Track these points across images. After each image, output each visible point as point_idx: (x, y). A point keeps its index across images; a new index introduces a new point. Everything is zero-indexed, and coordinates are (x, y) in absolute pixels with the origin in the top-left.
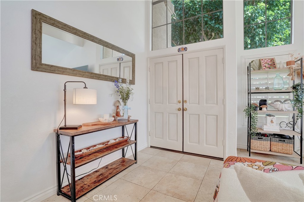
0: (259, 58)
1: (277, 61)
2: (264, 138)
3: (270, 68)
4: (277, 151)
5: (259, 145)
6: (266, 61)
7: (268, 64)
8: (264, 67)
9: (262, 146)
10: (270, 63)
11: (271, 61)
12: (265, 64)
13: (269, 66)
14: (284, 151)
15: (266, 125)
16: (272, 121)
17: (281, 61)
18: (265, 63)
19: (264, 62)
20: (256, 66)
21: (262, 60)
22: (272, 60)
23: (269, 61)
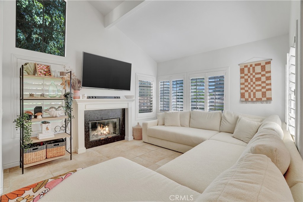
0: (34, 62)
1: (52, 69)
2: (39, 147)
3: (46, 75)
4: (53, 156)
5: (34, 157)
6: (41, 67)
7: (44, 70)
8: (40, 73)
9: (38, 156)
10: (46, 70)
11: (47, 67)
12: (40, 70)
13: (45, 73)
14: (58, 154)
15: (41, 133)
16: (47, 129)
17: (56, 70)
18: (40, 69)
19: (40, 68)
20: (30, 70)
21: (38, 65)
22: (48, 67)
23: (45, 67)
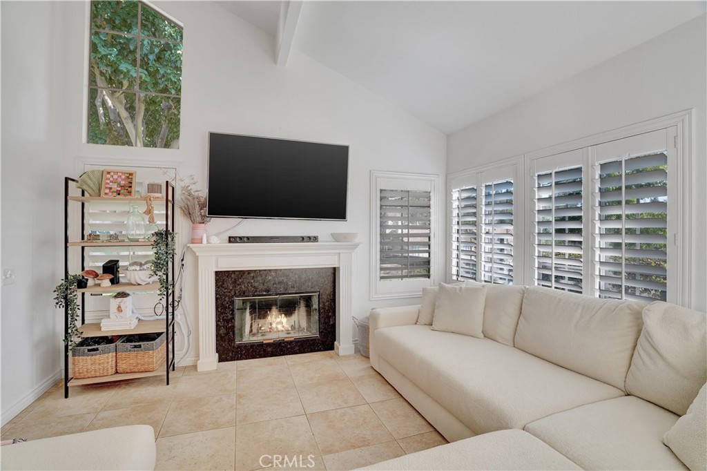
0: (102, 168)
1: (137, 179)
2: (101, 347)
3: (119, 194)
4: (129, 371)
5: (89, 366)
6: (115, 177)
7: (119, 184)
8: (107, 191)
9: (97, 366)
10: (123, 183)
11: (128, 177)
12: (111, 184)
13: (119, 189)
14: (139, 367)
15: (108, 317)
16: (119, 309)
18: (111, 182)
19: (111, 179)
20: (92, 185)
21: (109, 173)
22: (130, 176)
23: (123, 177)
